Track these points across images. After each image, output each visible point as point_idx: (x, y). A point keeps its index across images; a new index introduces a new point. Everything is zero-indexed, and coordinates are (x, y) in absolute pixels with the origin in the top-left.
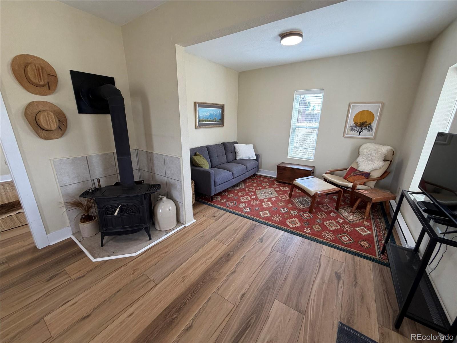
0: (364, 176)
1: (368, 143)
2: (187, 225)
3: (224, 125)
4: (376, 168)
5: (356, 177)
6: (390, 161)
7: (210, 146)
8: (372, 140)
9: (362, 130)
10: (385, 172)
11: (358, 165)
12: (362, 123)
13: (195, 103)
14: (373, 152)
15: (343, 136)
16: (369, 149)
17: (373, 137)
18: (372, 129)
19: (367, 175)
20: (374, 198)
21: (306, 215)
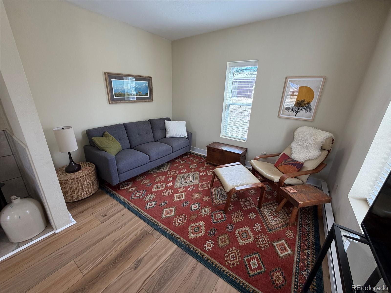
0: (296, 167)
1: (305, 126)
2: (57, 232)
3: (153, 100)
4: (310, 158)
5: (287, 167)
6: (329, 151)
7: (129, 124)
8: (310, 123)
9: (299, 110)
10: (322, 164)
11: (291, 152)
12: (300, 101)
13: (105, 73)
14: (309, 138)
15: (278, 116)
16: (305, 134)
17: (311, 119)
18: (310, 110)
19: (299, 166)
20: (302, 203)
21: (219, 216)
